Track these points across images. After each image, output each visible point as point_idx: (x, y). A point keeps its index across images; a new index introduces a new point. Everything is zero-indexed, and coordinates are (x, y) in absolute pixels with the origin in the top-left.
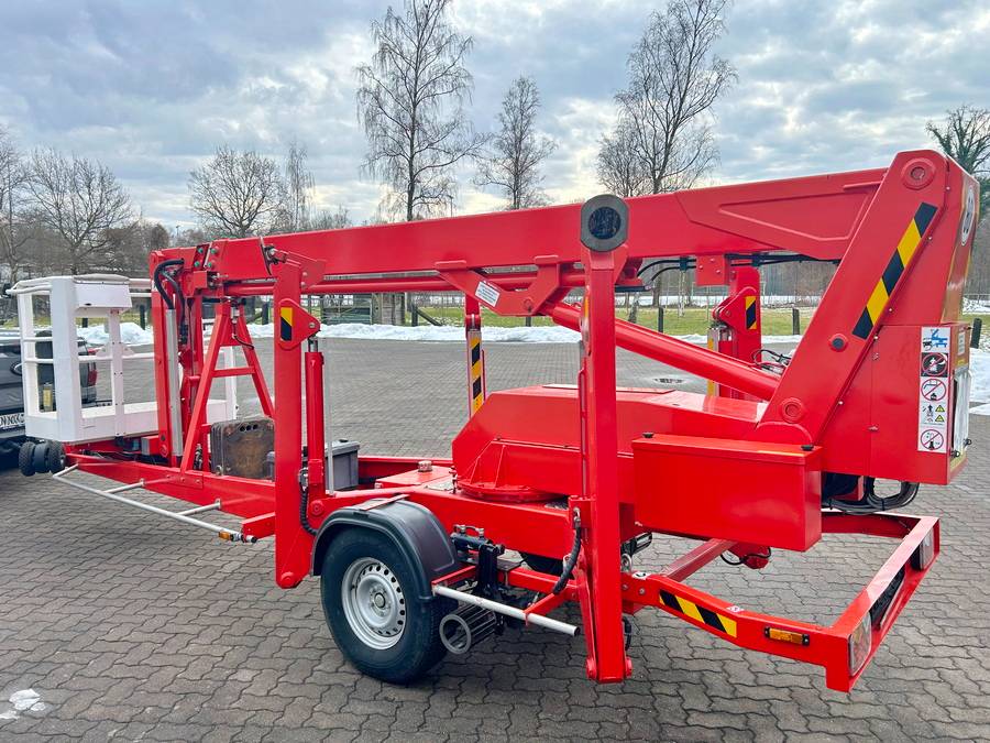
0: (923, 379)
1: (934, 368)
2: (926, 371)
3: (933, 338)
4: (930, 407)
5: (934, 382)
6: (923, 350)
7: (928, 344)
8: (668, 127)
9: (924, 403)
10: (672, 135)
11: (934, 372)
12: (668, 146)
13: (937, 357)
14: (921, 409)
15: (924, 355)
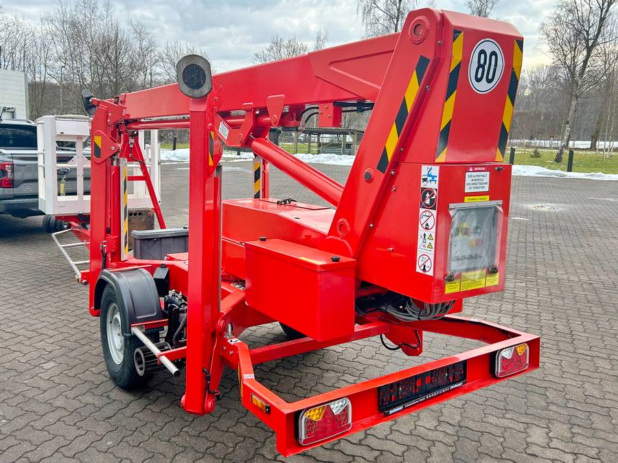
0: (422, 210)
1: (428, 202)
2: (423, 204)
3: (429, 175)
4: (425, 235)
5: (427, 214)
6: (423, 185)
7: (425, 180)
8: (603, 4)
9: (421, 231)
10: (607, 11)
11: (427, 205)
12: (602, 20)
13: (430, 191)
14: (419, 236)
15: (423, 189)
